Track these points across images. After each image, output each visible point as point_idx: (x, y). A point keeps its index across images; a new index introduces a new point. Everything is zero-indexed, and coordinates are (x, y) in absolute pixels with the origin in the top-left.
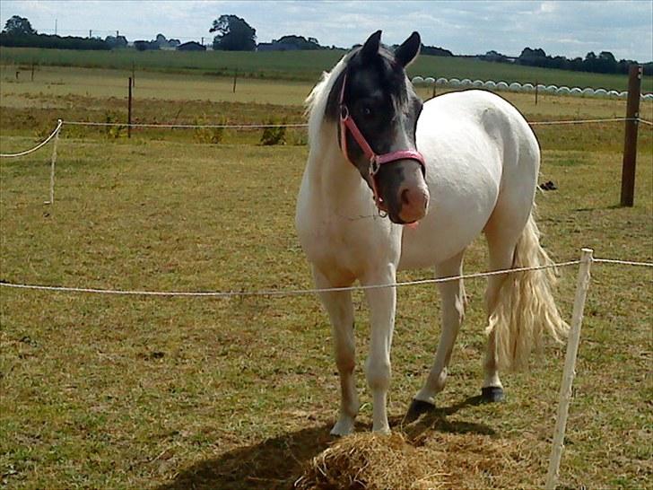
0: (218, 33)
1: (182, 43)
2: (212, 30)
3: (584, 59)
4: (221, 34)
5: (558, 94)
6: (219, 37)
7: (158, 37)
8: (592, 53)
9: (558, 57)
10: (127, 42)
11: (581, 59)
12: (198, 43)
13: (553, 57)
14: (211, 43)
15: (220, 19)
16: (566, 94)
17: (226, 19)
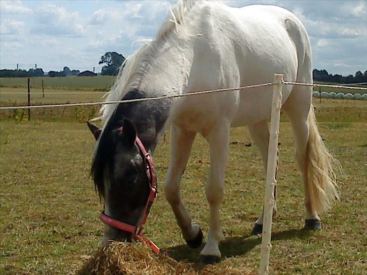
0: (105, 64)
1: (81, 72)
2: (100, 63)
3: (354, 76)
4: (107, 65)
5: (337, 98)
6: (106, 67)
7: (64, 69)
8: (360, 72)
9: (337, 75)
10: (43, 73)
11: (352, 76)
12: (92, 72)
13: (333, 75)
14: (100, 72)
15: (106, 55)
16: (342, 98)
17: (110, 54)
